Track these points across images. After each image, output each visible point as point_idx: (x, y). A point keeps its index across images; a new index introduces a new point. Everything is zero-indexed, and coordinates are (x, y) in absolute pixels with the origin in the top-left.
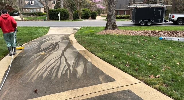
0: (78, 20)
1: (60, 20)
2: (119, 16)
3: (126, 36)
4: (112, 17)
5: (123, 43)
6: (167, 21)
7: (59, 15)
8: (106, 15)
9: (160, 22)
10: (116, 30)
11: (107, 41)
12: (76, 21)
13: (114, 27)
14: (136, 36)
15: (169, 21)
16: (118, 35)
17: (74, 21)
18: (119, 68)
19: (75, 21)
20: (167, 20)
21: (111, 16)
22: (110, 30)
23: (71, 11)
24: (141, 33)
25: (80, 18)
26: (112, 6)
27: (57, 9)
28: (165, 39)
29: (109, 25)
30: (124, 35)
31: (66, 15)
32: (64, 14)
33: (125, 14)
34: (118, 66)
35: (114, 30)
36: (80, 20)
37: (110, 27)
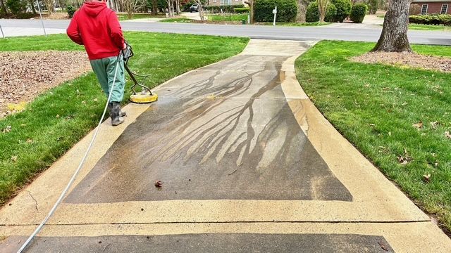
0: (317, 23)
1: (274, 23)
2: (426, 16)
3: (429, 73)
4: (398, 19)
5: (414, 91)
7: (275, 11)
10: (405, 53)
11: (370, 82)
12: (310, 27)
13: (400, 45)
16: (406, 67)
19: (309, 25)
21: (398, 16)
22: (389, 53)
25: (322, 18)
29: (386, 38)
30: (423, 68)
31: (291, 10)
32: (287, 10)
33: (443, 12)
34: (375, 156)
35: (401, 54)
36: (321, 25)
37: (389, 45)
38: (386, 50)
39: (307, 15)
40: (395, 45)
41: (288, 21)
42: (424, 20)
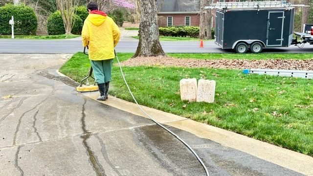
0: (64, 35)
1: (13, 36)
2: (173, 28)
3: (181, 69)
4: (150, 29)
5: (172, 79)
6: (300, 43)
7: (12, 22)
8: (137, 26)
9: (284, 46)
10: (161, 57)
11: (140, 77)
12: (58, 40)
13: (157, 51)
14: (201, 69)
15: (305, 42)
16: (163, 66)
17: (53, 38)
18: (159, 109)
19: (55, 38)
20: (298, 41)
21: (149, 25)
22: (148, 58)
23: (42, 11)
24: (212, 64)
25: (68, 31)
26: (149, 4)
27: (4, 7)
28: (254, 73)
29: (143, 45)
30: (176, 67)
31: (29, 21)
32: (24, 20)
33: (188, 24)
34: (156, 106)
35: (157, 58)
36: (69, 37)
37: (147, 51)
38: (145, 55)
39: (49, 28)
40: (152, 51)
41: (28, 34)
42: (171, 32)
